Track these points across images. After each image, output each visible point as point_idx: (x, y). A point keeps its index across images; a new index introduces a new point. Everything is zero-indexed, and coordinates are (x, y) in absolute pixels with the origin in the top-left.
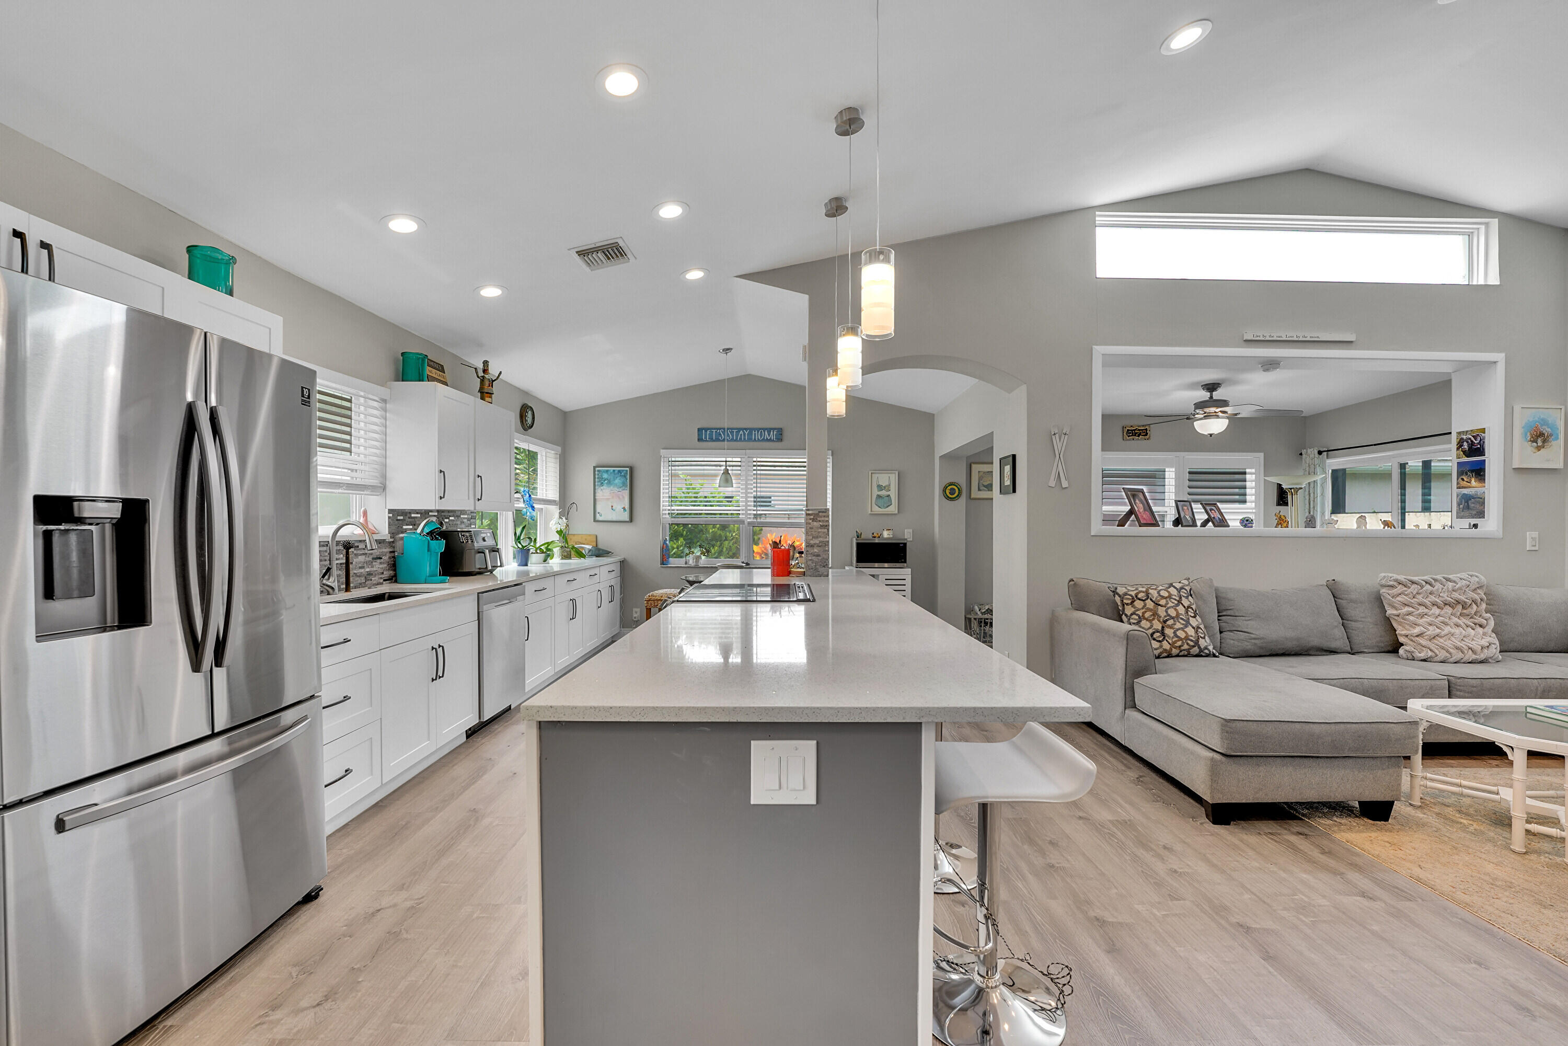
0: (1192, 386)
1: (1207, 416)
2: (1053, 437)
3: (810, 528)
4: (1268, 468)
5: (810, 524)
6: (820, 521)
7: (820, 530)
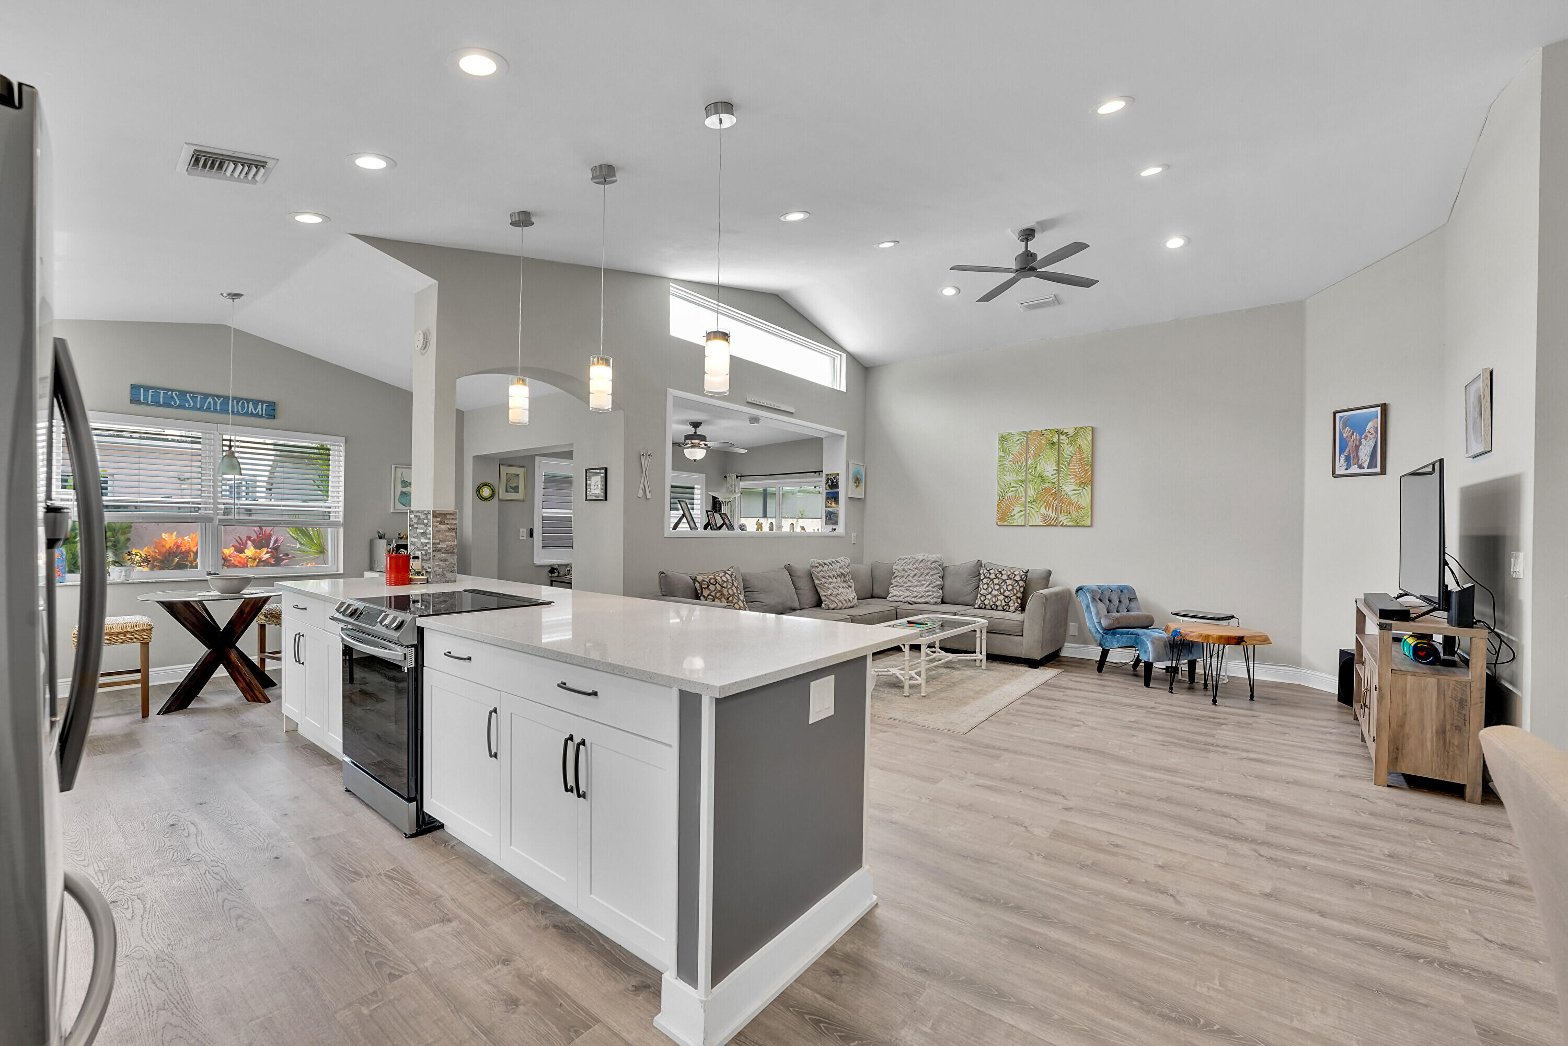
0: (683, 422)
1: (693, 446)
2: (642, 457)
3: (437, 531)
4: (708, 485)
5: (437, 527)
6: (448, 524)
7: (447, 534)
